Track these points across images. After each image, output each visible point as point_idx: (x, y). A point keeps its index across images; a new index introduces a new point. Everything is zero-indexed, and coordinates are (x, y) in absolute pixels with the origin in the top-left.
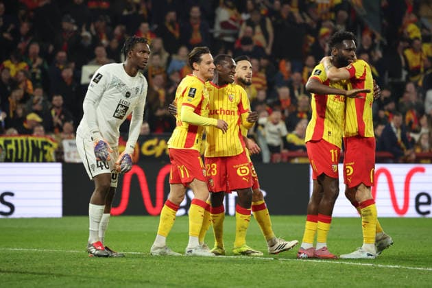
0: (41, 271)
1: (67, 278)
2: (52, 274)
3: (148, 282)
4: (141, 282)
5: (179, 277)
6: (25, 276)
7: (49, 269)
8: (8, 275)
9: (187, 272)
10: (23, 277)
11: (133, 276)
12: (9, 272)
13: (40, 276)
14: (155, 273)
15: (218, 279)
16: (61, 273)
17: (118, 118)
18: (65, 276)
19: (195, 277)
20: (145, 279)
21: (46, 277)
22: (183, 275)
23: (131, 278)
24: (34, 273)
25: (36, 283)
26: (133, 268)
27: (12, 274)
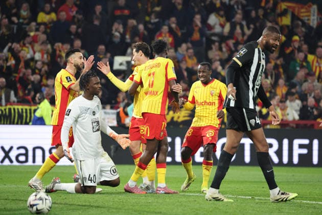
0: (84, 204)
1: (102, 209)
2: (92, 206)
3: (161, 213)
4: (156, 213)
5: (183, 210)
6: (72, 207)
7: (90, 202)
8: (61, 206)
9: (188, 206)
10: (72, 208)
11: (149, 208)
12: (61, 204)
13: (84, 207)
14: (165, 206)
15: (211, 212)
16: (98, 205)
17: (96, 131)
18: (101, 207)
19: (195, 210)
20: (158, 210)
21: (88, 208)
22: (186, 209)
23: (149, 210)
24: (79, 205)
25: (80, 212)
26: (149, 203)
27: (63, 206)
